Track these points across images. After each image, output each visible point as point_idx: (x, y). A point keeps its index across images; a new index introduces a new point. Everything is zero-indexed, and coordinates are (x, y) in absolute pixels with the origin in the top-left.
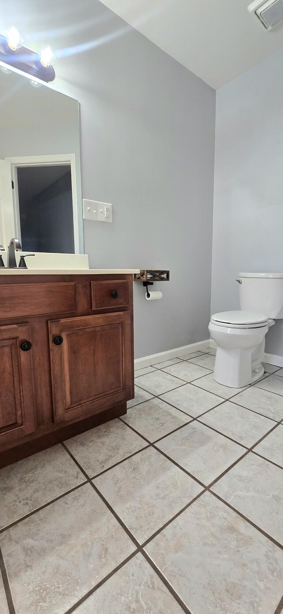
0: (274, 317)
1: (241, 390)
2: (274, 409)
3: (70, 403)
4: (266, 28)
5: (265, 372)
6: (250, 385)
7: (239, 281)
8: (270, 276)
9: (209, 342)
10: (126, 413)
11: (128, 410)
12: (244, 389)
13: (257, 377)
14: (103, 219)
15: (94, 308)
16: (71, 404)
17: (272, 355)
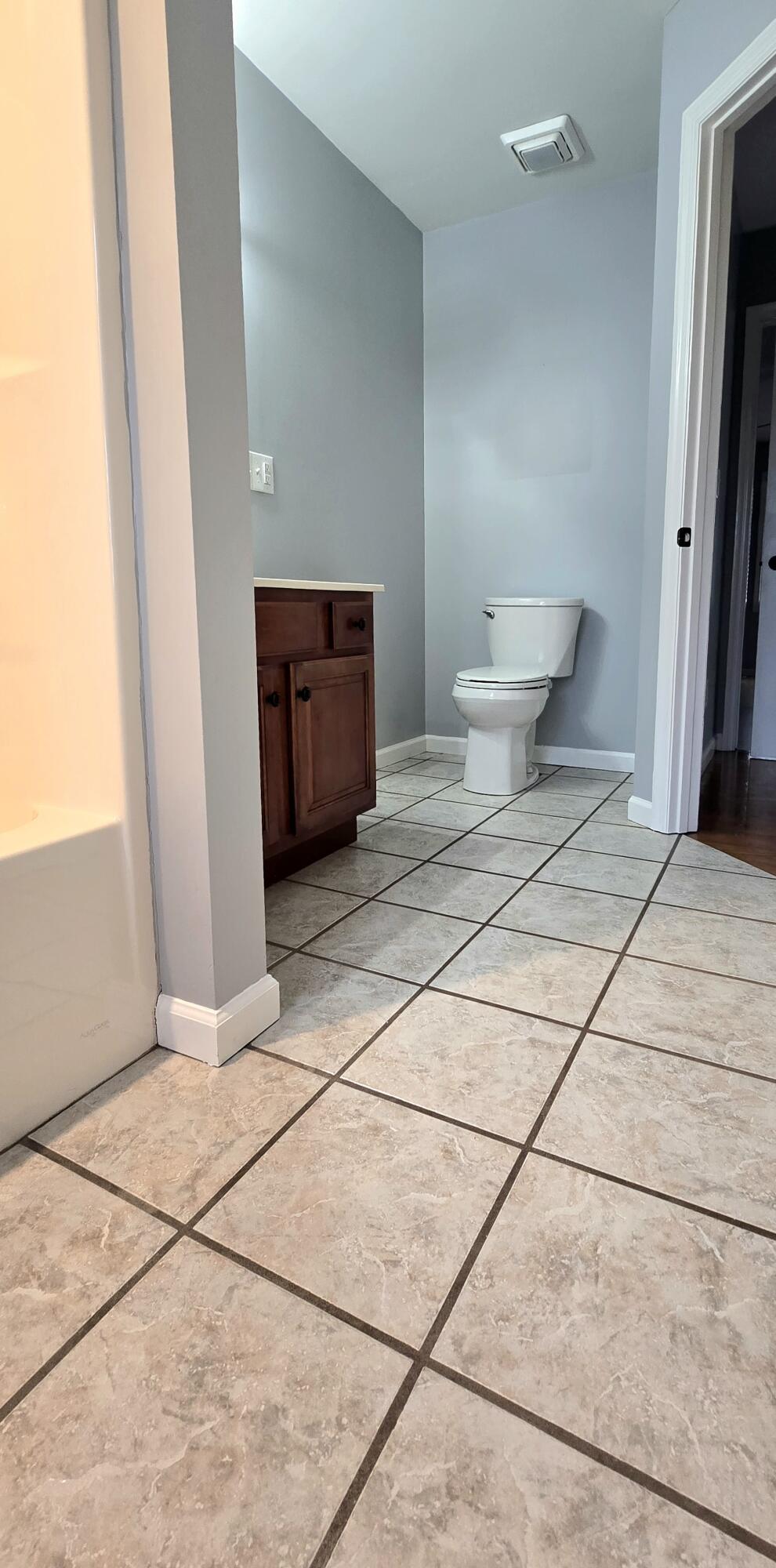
0: (551, 675)
1: (515, 797)
2: (573, 809)
3: (312, 801)
4: (526, 170)
5: (540, 774)
6: (526, 790)
7: (489, 614)
8: (541, 604)
9: (425, 740)
10: (356, 839)
11: (358, 836)
12: (519, 795)
13: (532, 780)
14: (261, 488)
15: (337, 646)
16: (314, 803)
17: (546, 747)
